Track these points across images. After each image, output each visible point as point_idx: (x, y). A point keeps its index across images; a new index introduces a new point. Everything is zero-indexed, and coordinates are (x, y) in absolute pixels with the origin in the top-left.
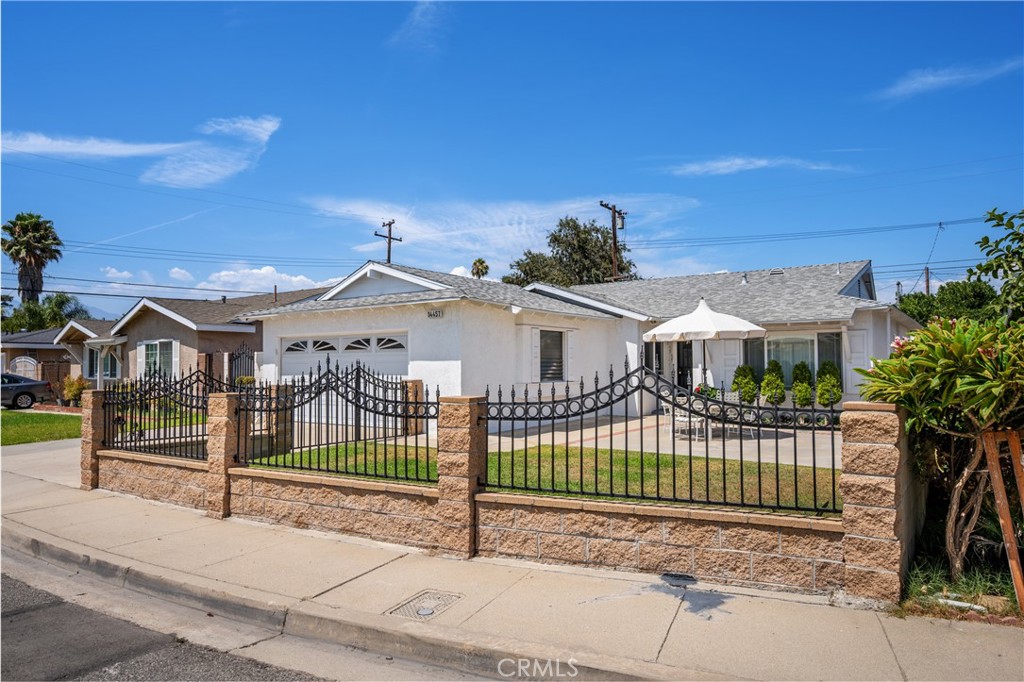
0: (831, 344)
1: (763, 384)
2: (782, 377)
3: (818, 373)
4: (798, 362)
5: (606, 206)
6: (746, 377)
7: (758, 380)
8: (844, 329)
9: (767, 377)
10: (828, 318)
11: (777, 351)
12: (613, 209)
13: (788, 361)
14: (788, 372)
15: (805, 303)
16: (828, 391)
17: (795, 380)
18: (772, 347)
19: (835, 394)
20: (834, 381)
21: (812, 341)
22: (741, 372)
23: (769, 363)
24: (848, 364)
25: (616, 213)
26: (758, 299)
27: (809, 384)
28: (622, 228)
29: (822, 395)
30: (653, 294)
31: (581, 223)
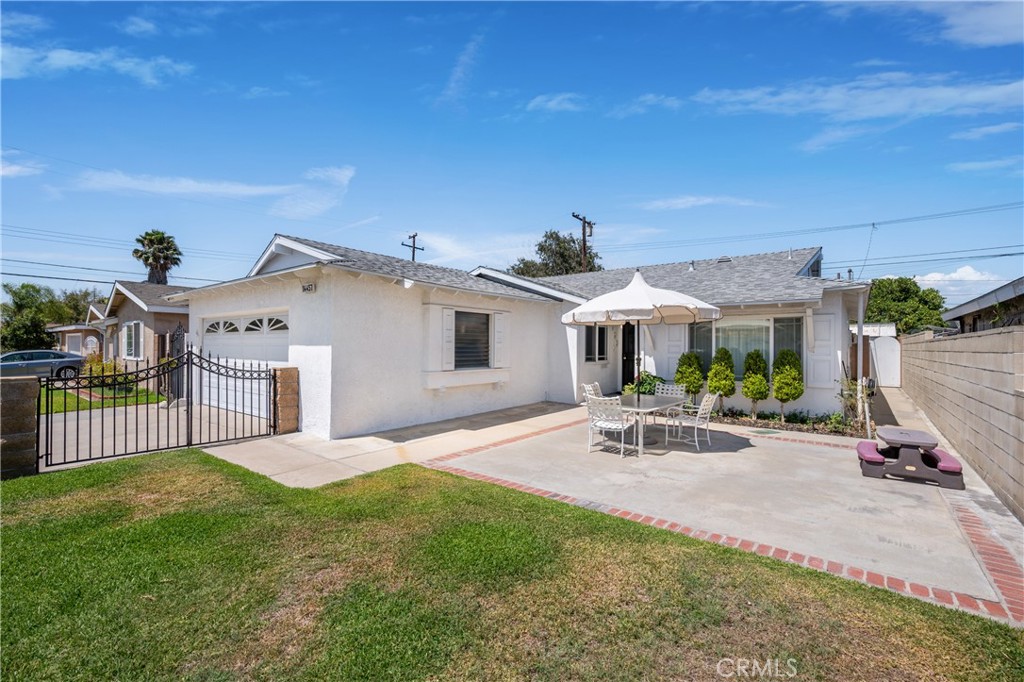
0: (790, 330)
1: (710, 374)
2: (731, 367)
3: (774, 363)
4: (752, 350)
5: (577, 217)
6: (690, 366)
7: (704, 371)
8: (809, 312)
9: (715, 367)
10: (791, 300)
11: (726, 339)
12: (584, 220)
13: (740, 349)
14: (739, 360)
15: (759, 285)
16: (787, 384)
17: (748, 370)
18: (720, 334)
19: (796, 388)
20: (794, 373)
21: (768, 328)
22: (686, 360)
23: (717, 352)
24: (810, 354)
25: (587, 224)
26: (706, 283)
27: (764, 376)
28: (590, 236)
29: (780, 388)
30: (602, 282)
31: (561, 235)
